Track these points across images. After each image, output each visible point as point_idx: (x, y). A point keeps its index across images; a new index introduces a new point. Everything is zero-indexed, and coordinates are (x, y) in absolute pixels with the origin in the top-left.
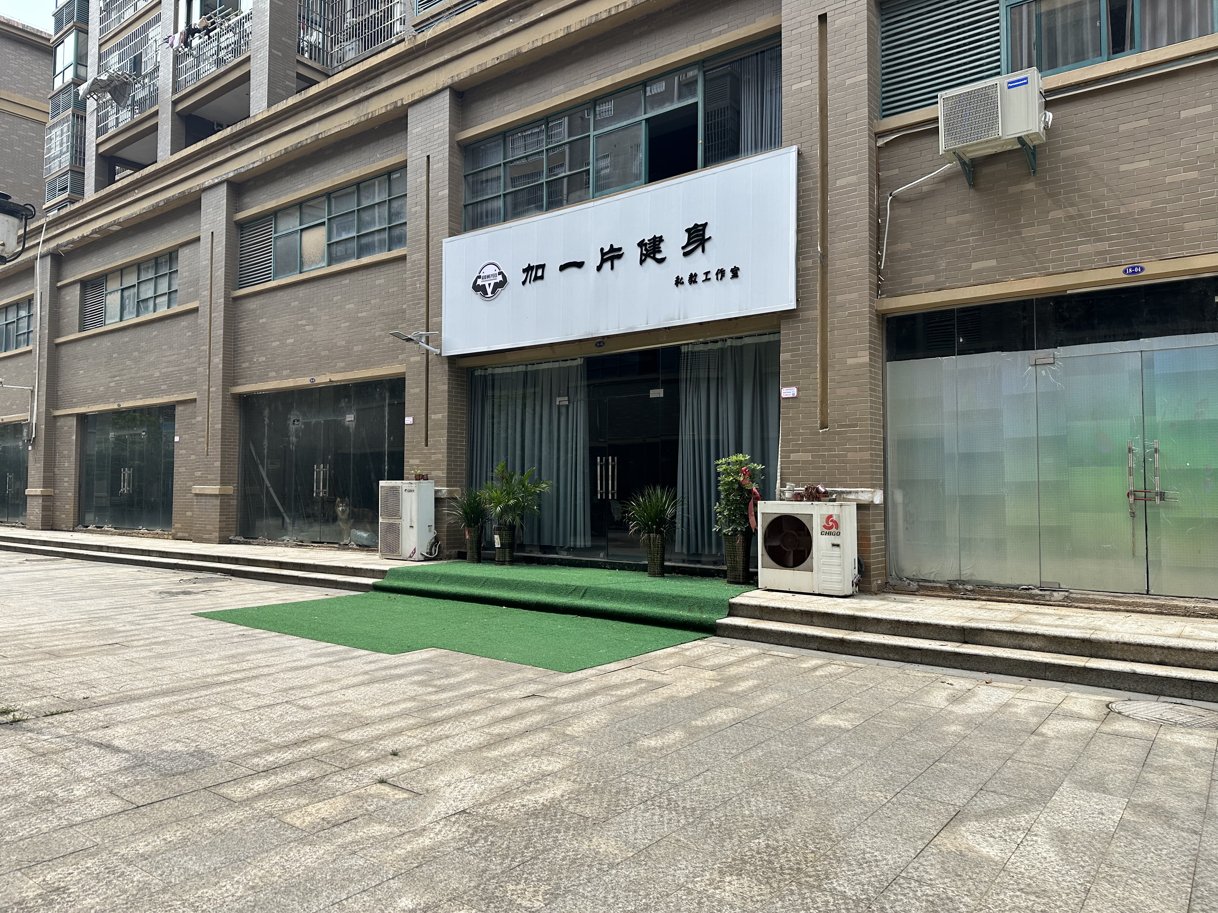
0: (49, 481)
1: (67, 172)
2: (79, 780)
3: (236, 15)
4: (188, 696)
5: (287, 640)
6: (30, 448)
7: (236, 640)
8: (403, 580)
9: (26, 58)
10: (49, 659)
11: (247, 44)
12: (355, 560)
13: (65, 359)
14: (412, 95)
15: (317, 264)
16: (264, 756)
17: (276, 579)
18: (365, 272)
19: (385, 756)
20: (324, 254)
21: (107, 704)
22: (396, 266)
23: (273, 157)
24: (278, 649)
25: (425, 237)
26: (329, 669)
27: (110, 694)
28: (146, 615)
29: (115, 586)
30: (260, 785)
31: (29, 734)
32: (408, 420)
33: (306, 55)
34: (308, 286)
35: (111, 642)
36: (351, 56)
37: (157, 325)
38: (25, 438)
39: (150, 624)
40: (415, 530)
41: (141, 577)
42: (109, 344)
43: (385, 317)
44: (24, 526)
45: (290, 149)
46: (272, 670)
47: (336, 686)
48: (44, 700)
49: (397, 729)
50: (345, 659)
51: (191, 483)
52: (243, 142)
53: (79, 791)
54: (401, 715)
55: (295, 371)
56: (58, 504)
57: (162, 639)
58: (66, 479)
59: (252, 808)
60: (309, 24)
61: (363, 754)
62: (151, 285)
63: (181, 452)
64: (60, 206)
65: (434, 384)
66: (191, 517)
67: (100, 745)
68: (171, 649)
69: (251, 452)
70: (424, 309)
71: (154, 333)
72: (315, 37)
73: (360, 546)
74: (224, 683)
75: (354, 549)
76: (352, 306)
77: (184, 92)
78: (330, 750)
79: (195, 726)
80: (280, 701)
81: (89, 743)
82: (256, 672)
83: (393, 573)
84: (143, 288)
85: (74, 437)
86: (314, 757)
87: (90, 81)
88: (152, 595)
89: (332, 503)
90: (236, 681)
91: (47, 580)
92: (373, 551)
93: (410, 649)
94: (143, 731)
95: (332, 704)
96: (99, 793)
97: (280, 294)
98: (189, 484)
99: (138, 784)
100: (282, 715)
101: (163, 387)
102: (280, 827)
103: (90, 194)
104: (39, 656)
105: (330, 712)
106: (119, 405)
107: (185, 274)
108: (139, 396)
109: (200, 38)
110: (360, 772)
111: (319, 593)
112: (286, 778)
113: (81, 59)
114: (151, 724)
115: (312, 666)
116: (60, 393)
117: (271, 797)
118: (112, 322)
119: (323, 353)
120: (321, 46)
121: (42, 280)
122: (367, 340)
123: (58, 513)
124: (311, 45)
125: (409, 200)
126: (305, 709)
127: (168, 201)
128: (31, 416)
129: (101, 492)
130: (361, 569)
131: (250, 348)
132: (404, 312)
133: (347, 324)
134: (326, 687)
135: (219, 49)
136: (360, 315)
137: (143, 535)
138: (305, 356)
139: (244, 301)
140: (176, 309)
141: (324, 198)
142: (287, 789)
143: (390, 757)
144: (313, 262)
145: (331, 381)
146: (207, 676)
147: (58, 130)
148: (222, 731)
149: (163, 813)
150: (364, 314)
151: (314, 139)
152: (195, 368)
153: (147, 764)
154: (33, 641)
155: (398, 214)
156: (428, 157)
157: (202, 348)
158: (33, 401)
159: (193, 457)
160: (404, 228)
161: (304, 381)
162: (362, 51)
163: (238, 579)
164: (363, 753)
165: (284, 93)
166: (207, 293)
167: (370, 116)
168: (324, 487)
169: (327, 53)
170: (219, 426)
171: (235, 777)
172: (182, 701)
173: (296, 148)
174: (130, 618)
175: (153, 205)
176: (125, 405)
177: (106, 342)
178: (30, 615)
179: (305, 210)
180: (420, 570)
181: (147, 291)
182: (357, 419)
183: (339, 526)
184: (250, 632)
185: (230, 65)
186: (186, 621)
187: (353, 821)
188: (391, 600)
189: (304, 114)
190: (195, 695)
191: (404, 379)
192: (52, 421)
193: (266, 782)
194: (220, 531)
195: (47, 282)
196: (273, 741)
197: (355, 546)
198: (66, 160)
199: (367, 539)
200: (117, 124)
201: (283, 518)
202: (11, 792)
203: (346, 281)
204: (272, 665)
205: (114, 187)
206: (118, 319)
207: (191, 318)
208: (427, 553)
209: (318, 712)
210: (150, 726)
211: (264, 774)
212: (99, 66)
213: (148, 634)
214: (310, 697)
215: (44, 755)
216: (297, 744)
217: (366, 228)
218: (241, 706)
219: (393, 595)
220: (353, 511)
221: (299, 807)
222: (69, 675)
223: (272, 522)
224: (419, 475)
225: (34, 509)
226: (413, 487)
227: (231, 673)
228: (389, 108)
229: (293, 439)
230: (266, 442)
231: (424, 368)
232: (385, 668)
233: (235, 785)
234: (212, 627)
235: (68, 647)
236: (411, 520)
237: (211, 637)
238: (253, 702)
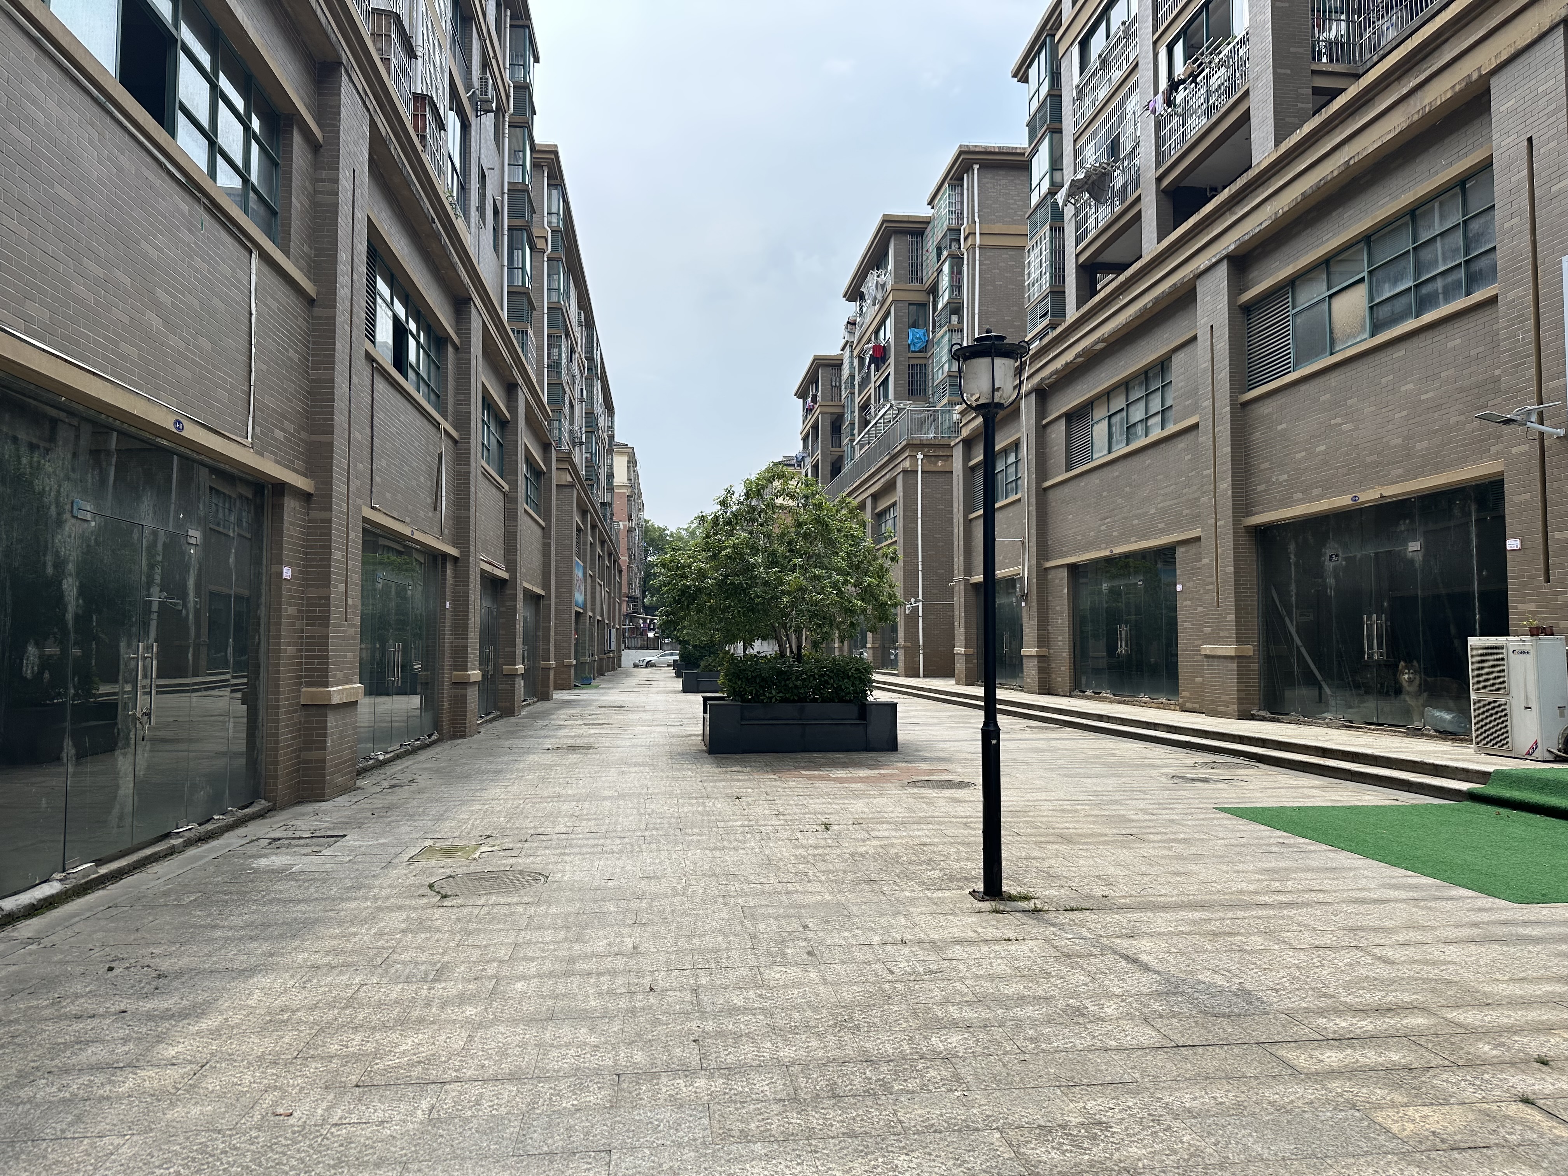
0: (1043, 640)
1: (1047, 295)
2: (1110, 996)
3: (1229, 44)
4: (1221, 915)
5: (1344, 859)
6: (1023, 604)
7: (1274, 849)
8: (1520, 789)
9: (1003, 182)
10: (1062, 843)
11: (1243, 75)
12: (1435, 752)
13: (1053, 504)
14: (1496, 56)
15: (1355, 338)
16: (1332, 1017)
17: (1318, 771)
18: (1430, 334)
19: (1526, 1062)
20: (1364, 322)
21: (1128, 908)
22: (1481, 315)
23: (1286, 209)
24: (1334, 869)
25: (1529, 261)
26: (1414, 910)
27: (1131, 896)
28: (1159, 804)
29: (1121, 764)
30: (1332, 1057)
31: (1052, 929)
32: (1512, 544)
33: (1325, 60)
34: (1342, 370)
35: (1124, 832)
36: (1390, 36)
37: (1150, 452)
38: (1018, 594)
39: (1165, 815)
40: (1534, 714)
41: (1149, 756)
42: (1097, 481)
43: (1464, 394)
44: (1021, 689)
45: (1309, 192)
46: (1329, 898)
47: (1429, 937)
48: (1062, 890)
49: (1542, 1023)
50: (1436, 899)
51: (1200, 642)
52: (1245, 202)
53: (1110, 1008)
54: (1546, 1002)
55: (1329, 488)
56: (1053, 665)
57: (1182, 836)
58: (1060, 638)
59: (1324, 1087)
60: (1326, 15)
61: (1485, 1049)
62: (1142, 404)
63: (1185, 603)
64: (1041, 335)
65: (1556, 485)
66: (1202, 684)
67: (1127, 958)
68: (1193, 850)
69: (1273, 600)
70: (1533, 371)
71: (1147, 462)
72: (1336, 30)
73: (1440, 732)
74: (1266, 905)
75: (1432, 737)
76: (1410, 386)
77: (1169, 163)
78: (1432, 1032)
79: (1236, 956)
80: (1346, 944)
81: (1115, 953)
82: (1306, 896)
83: (1502, 777)
84: (1132, 409)
85: (1066, 591)
86: (1408, 1037)
87: (1066, 186)
88: (1164, 779)
89: (1391, 667)
90: (1281, 905)
91: (1049, 751)
92: (1462, 740)
93: (1545, 899)
94: (1173, 950)
95: (1426, 963)
96: (1131, 1017)
97: (1304, 388)
98: (1197, 642)
99: (1174, 1017)
100: (1351, 964)
101: (1161, 526)
102: (1369, 1127)
103: (1072, 314)
104: (1052, 839)
105: (1423, 974)
106: (1111, 551)
107: (1180, 385)
108: (1133, 539)
109: (1185, 89)
110: (1486, 1076)
111: (1384, 796)
112: (1369, 1056)
113: (1056, 164)
114: (1182, 943)
115: (1388, 901)
116: (1050, 542)
117: (1350, 1079)
118: (1100, 456)
119: (1368, 459)
120: (1344, 40)
121: (1028, 420)
122: (1437, 431)
123: (1053, 676)
124: (1331, 43)
125: (1498, 213)
126: (1385, 962)
127: (1157, 301)
128: (1023, 570)
129: (1098, 650)
130: (1447, 767)
131: (1266, 465)
132: (1497, 380)
133: (1405, 413)
134: (1412, 935)
135: (1209, 93)
136: (1423, 397)
137: (1145, 705)
138: (1343, 466)
139: (1255, 406)
140: (1171, 429)
141: (1362, 244)
142: (1372, 1073)
143: (1537, 1065)
144: (1349, 337)
145: (1382, 497)
146: (1242, 892)
147: (1036, 251)
148: (1271, 970)
149: (1210, 1061)
150: (1431, 394)
151: (1343, 168)
152: (1198, 499)
153: (1182, 994)
154: (1044, 819)
155: (1479, 237)
156: (1530, 140)
157: (1205, 473)
158: (1024, 554)
159: (1200, 609)
160: (1491, 256)
161: (1343, 501)
162: (1407, 22)
163: (1267, 767)
164: (1487, 1048)
165: (1296, 121)
166: (1208, 403)
167: (1427, 110)
168: (1380, 646)
169: (1354, 45)
170: (1231, 569)
171: (1297, 1038)
172: (1216, 920)
173: (1317, 188)
174: (1142, 805)
175: (1140, 309)
176: (1118, 550)
177: (1095, 480)
178: (1039, 790)
179: (1333, 269)
180: (1549, 776)
181: (1137, 414)
182: (1427, 548)
183: (1405, 701)
184: (1292, 841)
185: (1223, 110)
186: (1208, 816)
187: (1485, 1150)
188: (1502, 818)
189: (1327, 138)
190: (1230, 915)
191: (1501, 483)
192: (1043, 573)
193: (1341, 1056)
194: (1239, 703)
195: (1033, 422)
196: (1342, 999)
197: (1432, 732)
198: (1046, 282)
199: (1451, 722)
200: (1097, 223)
201: (1320, 688)
202: (1040, 993)
203: (1399, 352)
204: (1329, 891)
205: (1097, 298)
206: (1106, 452)
207: (1189, 438)
208: (1559, 750)
209: (1406, 971)
210: (1180, 946)
211: (1337, 1043)
212: (1075, 164)
213: (1165, 827)
214: (1391, 946)
215: (1069, 956)
216: (1378, 1010)
217: (1428, 272)
218: (1292, 941)
219: (1504, 811)
220: (1425, 681)
221: (1393, 1105)
222: (1083, 866)
223: (1306, 692)
224: (1538, 628)
225: (1031, 671)
226: (1527, 647)
227: (1273, 892)
228: (1457, 88)
229: (1331, 581)
230: (1293, 587)
231: (1536, 462)
232: (1507, 923)
233: (1297, 1048)
234: (1241, 827)
235: (1080, 831)
236: (1527, 697)
237: (1242, 841)
238: (1308, 939)
